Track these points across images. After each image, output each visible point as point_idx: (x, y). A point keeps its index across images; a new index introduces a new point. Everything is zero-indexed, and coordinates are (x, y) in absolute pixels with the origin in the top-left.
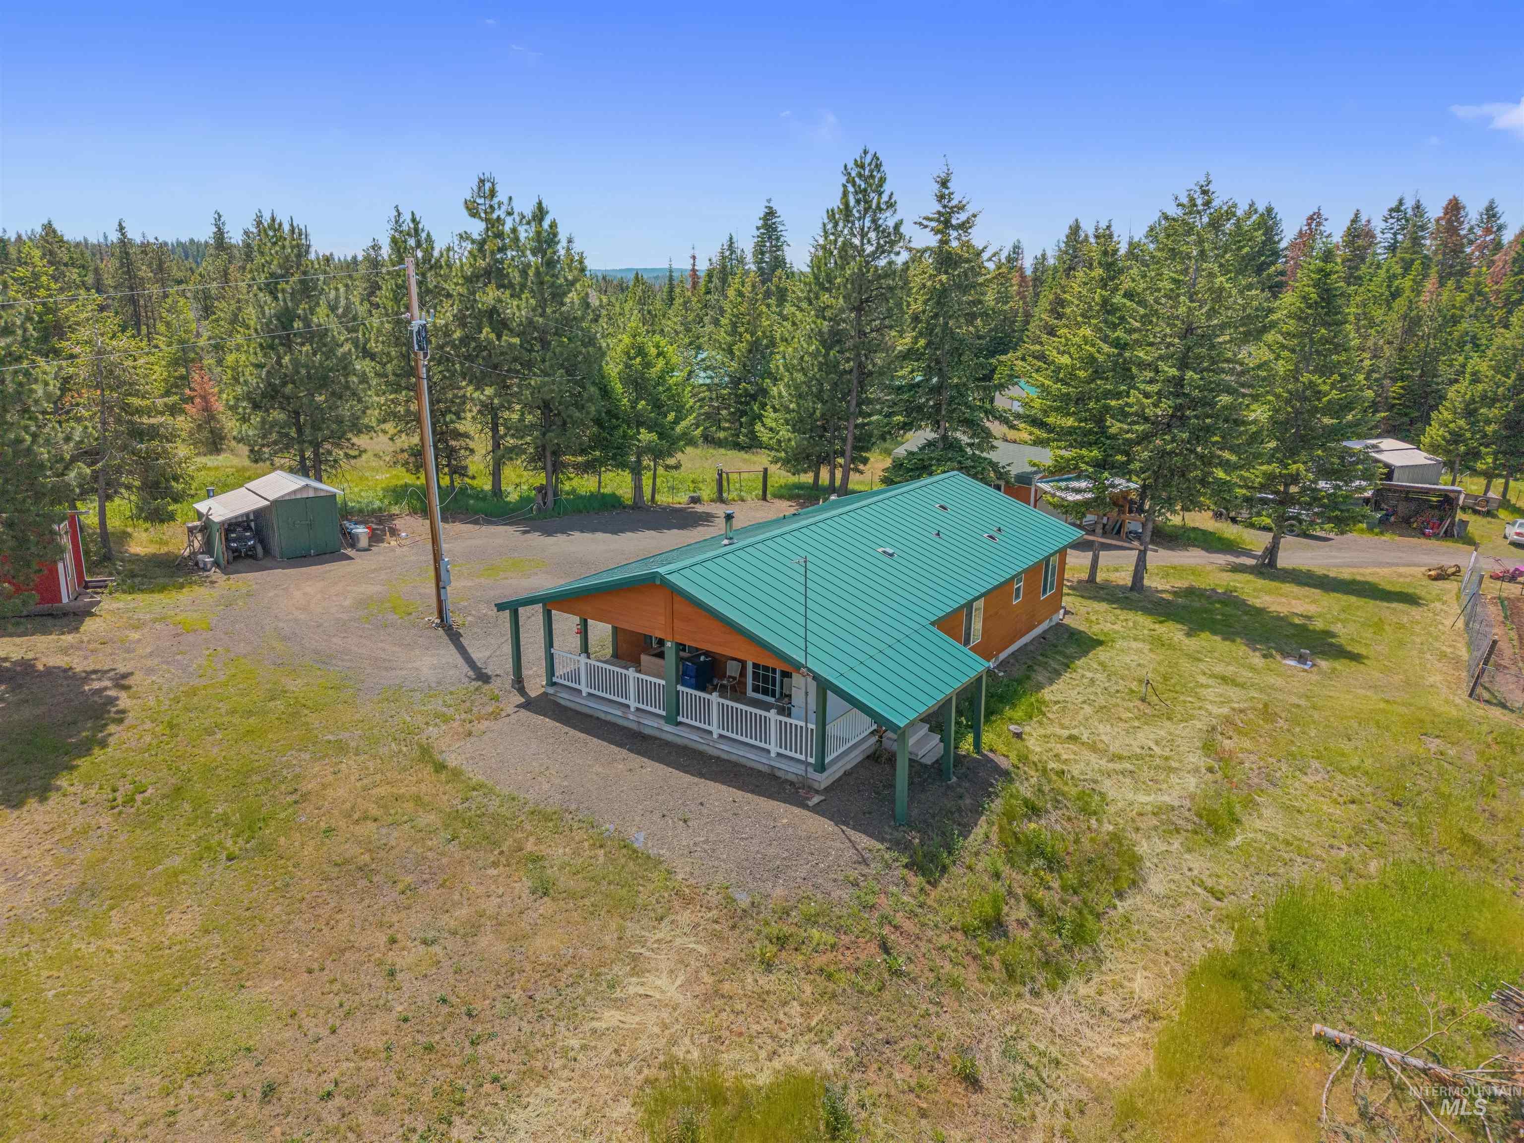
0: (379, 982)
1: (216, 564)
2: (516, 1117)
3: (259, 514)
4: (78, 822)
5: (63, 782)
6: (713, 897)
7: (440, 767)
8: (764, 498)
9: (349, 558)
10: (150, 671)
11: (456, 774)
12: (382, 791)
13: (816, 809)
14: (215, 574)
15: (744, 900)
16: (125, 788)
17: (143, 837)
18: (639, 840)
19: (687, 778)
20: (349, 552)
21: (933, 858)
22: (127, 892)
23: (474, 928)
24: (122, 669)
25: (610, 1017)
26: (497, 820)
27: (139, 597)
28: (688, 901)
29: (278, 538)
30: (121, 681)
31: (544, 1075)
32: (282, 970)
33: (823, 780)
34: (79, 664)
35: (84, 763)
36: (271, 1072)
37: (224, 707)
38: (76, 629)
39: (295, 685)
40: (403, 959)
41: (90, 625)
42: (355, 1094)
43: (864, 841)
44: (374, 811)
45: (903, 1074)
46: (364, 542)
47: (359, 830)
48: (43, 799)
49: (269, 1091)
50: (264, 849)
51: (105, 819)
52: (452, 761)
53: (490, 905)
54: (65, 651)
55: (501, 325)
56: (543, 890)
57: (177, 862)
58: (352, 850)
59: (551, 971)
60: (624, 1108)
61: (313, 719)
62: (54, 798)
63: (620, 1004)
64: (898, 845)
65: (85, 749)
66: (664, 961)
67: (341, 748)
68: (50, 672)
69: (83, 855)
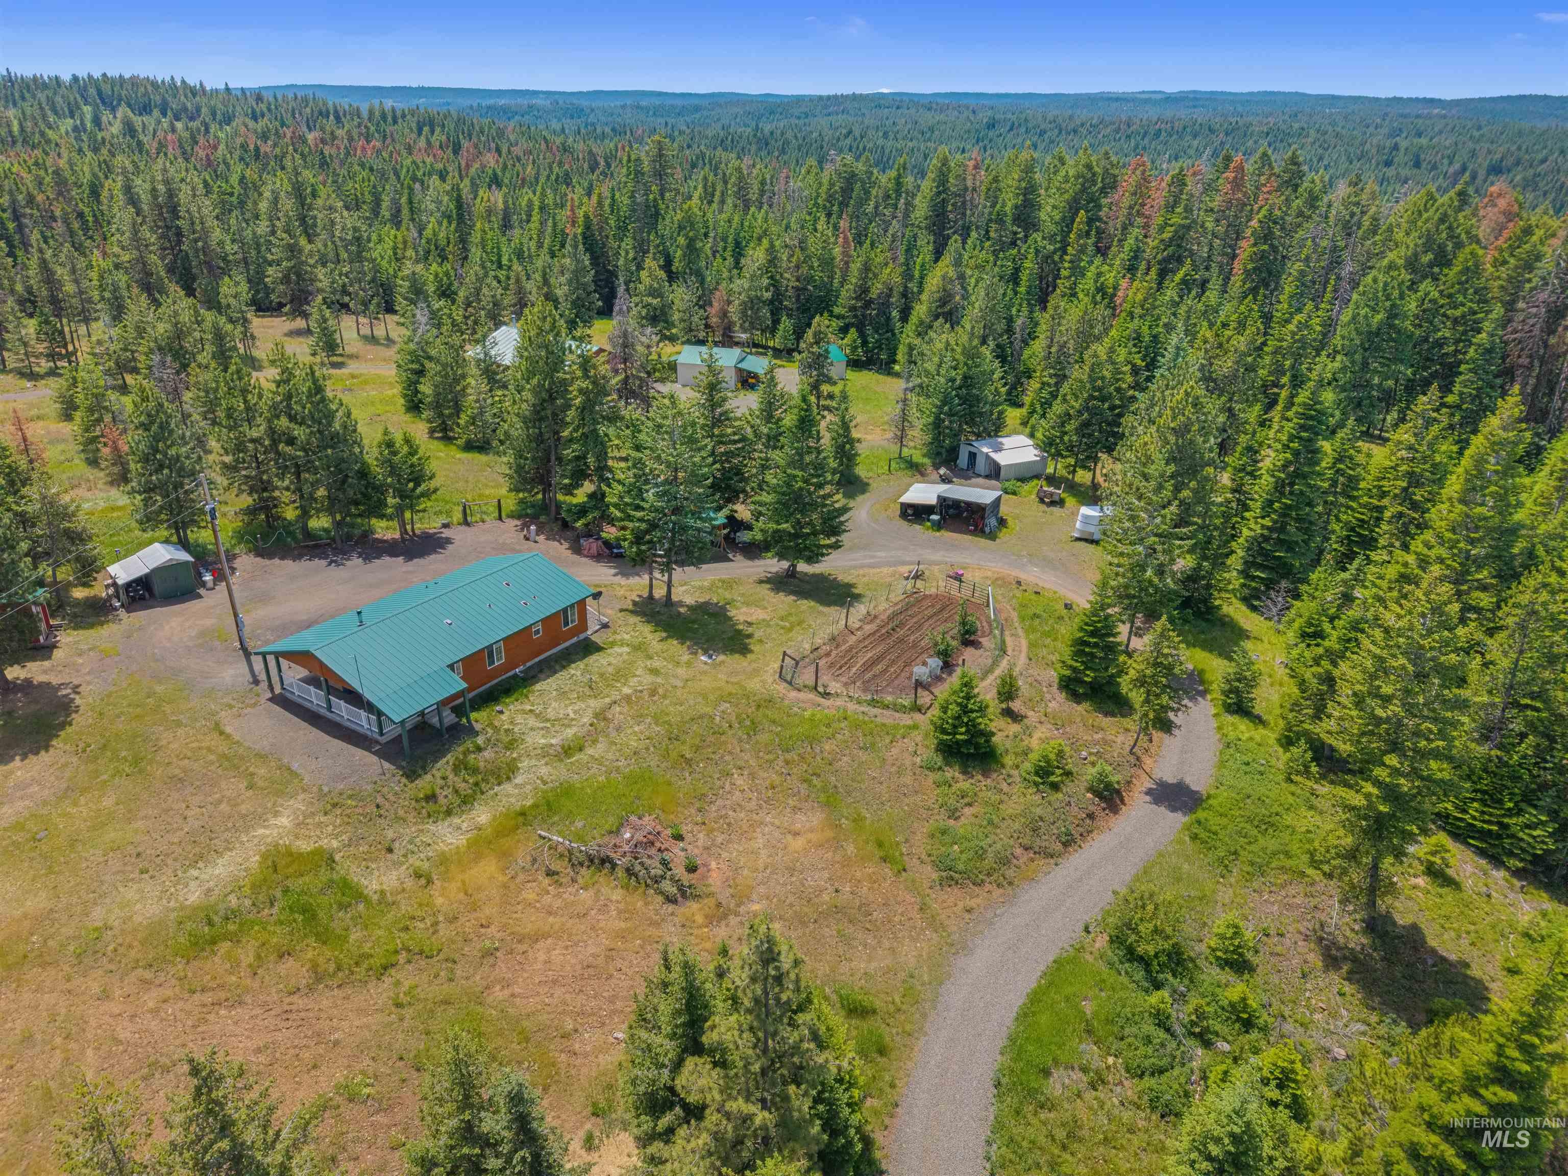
0: (180, 821)
1: (122, 606)
2: (220, 861)
3: (147, 576)
4: (63, 760)
5: (54, 743)
6: (315, 789)
7: (222, 733)
8: (500, 518)
9: (200, 597)
10: (89, 683)
11: (228, 736)
12: (194, 745)
13: (374, 753)
14: (122, 613)
15: (326, 789)
16: (82, 745)
17: (91, 767)
18: (295, 766)
19: (327, 737)
20: (202, 591)
21: (414, 772)
22: (84, 791)
23: (220, 802)
24: (76, 682)
25: (261, 831)
26: (242, 758)
27: (81, 632)
28: (304, 790)
29: (157, 588)
30: (76, 689)
31: (231, 850)
32: (146, 817)
33: (383, 740)
34: (55, 680)
35: (62, 733)
36: (139, 849)
37: (125, 703)
38: (50, 658)
39: (159, 689)
40: (189, 813)
41: (57, 654)
42: (167, 855)
43: (386, 765)
44: (189, 754)
45: (366, 848)
46: (210, 585)
47: (181, 763)
48: (47, 751)
49: (138, 855)
50: (141, 771)
51: (75, 759)
52: (228, 730)
53: (228, 793)
54: (45, 672)
55: (291, 441)
56: (250, 787)
57: (105, 777)
58: (177, 771)
59: (244, 817)
60: (257, 858)
61: (167, 709)
62: (52, 750)
63: (265, 827)
64: (399, 767)
65: (62, 726)
66: (287, 812)
67: (179, 724)
68: (41, 685)
69: (67, 774)
